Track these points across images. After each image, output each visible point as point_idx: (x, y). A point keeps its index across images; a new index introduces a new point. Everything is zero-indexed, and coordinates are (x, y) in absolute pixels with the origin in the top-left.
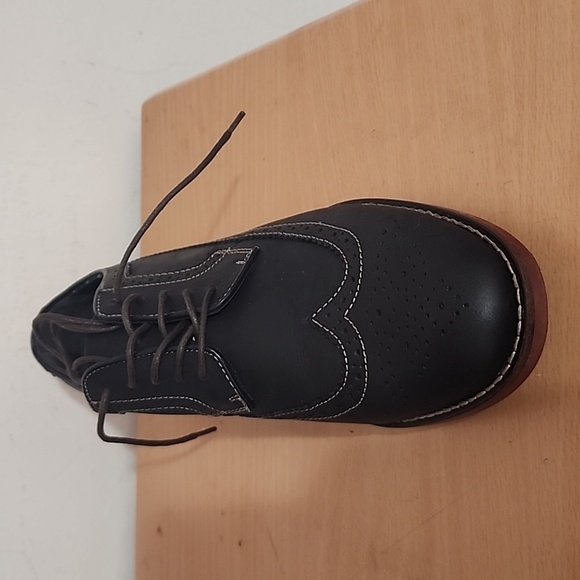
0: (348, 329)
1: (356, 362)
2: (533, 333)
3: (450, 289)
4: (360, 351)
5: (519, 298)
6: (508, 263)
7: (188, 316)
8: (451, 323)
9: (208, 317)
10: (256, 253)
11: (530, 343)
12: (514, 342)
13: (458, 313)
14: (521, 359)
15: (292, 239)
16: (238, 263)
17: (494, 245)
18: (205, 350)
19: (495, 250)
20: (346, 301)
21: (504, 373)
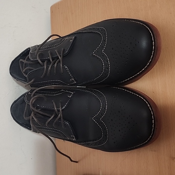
0: (103, 55)
1: (106, 65)
2: (157, 49)
3: (133, 38)
4: (107, 61)
5: (153, 39)
6: (150, 30)
7: (58, 57)
8: (134, 48)
9: (63, 57)
10: (75, 38)
11: (157, 52)
12: (152, 52)
13: (136, 45)
14: (154, 57)
15: (86, 32)
16: (70, 41)
17: (145, 26)
18: (62, 65)
19: (146, 27)
20: (103, 47)
21: (149, 62)
